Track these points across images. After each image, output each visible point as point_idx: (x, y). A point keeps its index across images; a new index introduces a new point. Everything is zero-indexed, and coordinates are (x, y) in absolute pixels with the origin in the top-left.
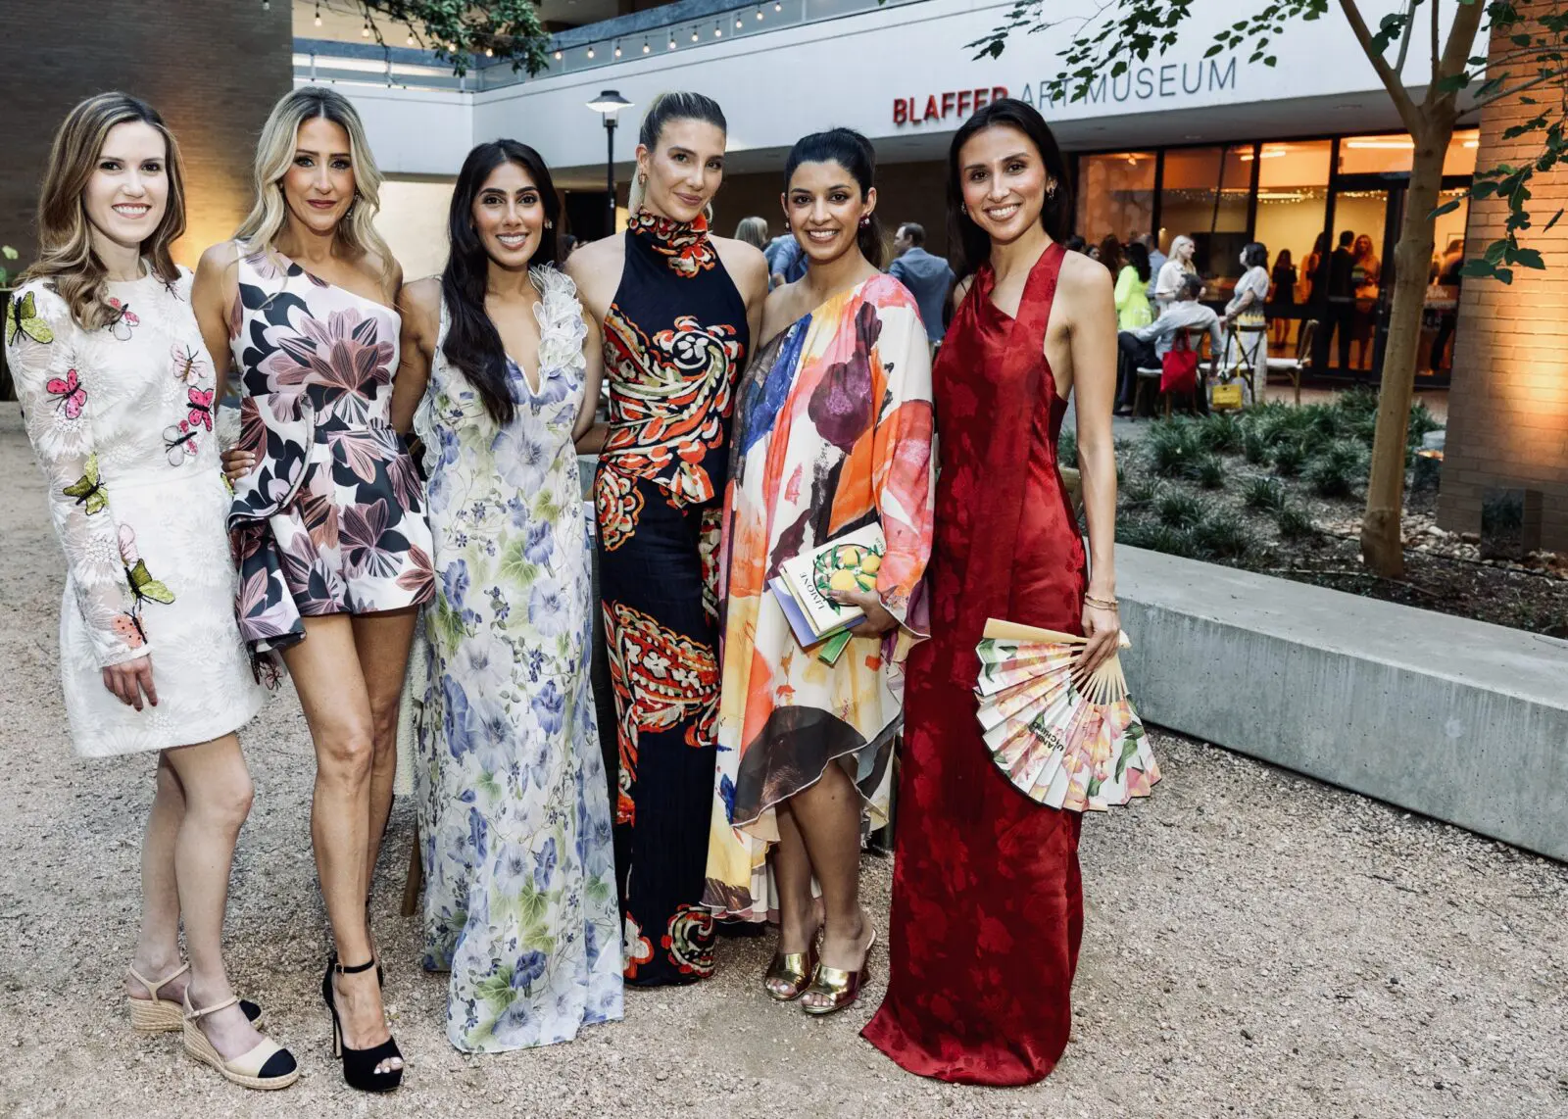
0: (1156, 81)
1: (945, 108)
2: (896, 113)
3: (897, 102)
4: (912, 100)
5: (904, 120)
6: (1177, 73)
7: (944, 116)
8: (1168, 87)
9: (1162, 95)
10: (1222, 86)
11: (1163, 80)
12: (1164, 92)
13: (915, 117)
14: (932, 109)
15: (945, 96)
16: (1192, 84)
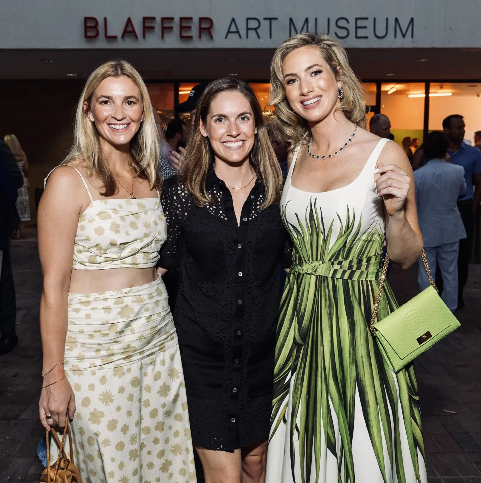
0: (351, 27)
1: (146, 29)
2: (86, 28)
3: (86, 19)
4: (105, 19)
5: (96, 36)
6: (369, 23)
7: (144, 36)
8: (361, 33)
9: (357, 37)
10: (404, 36)
11: (357, 27)
12: (359, 35)
13: (110, 34)
14: (130, 29)
15: (145, 19)
16: (381, 32)
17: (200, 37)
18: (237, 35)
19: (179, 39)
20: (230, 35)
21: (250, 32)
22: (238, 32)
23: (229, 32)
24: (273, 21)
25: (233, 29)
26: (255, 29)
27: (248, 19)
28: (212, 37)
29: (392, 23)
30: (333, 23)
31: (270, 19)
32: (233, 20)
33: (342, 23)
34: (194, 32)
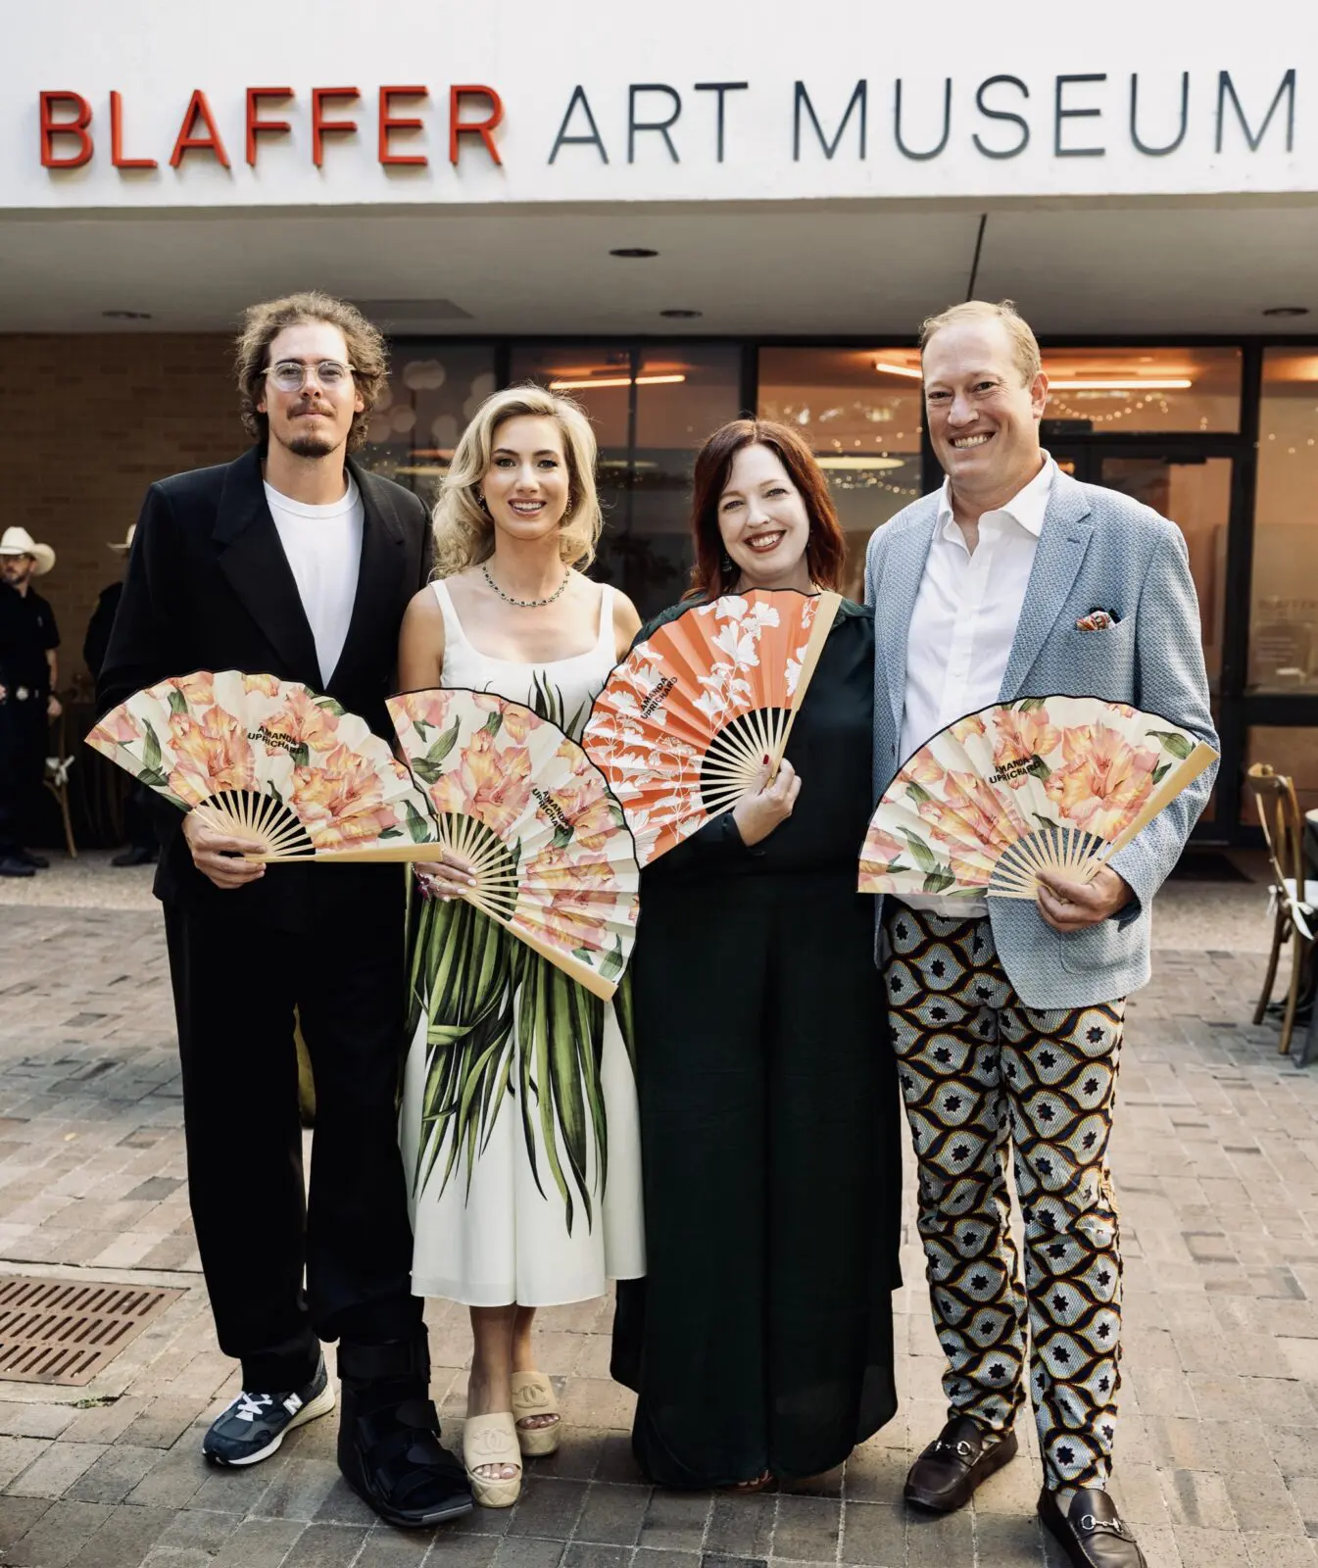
0: (1038, 111)
1: (258, 133)
2: (50, 134)
3: (51, 101)
4: (114, 97)
5: (84, 159)
6: (1110, 97)
7: (251, 159)
8: (1076, 133)
9: (1060, 153)
11: (1061, 114)
12: (1064, 146)
13: (129, 153)
14: (201, 134)
15: (257, 97)
16: (1157, 129)
17: (454, 159)
18: (593, 148)
19: (379, 167)
20: (565, 150)
21: (639, 135)
22: (595, 139)
23: (562, 140)
24: (728, 95)
25: (579, 127)
26: (662, 127)
27: (634, 89)
28: (497, 162)
29: (1205, 91)
30: (964, 99)
31: (721, 88)
32: (579, 93)
33: (1000, 97)
34: (434, 141)
